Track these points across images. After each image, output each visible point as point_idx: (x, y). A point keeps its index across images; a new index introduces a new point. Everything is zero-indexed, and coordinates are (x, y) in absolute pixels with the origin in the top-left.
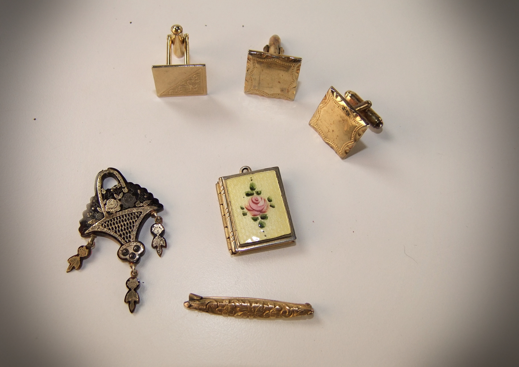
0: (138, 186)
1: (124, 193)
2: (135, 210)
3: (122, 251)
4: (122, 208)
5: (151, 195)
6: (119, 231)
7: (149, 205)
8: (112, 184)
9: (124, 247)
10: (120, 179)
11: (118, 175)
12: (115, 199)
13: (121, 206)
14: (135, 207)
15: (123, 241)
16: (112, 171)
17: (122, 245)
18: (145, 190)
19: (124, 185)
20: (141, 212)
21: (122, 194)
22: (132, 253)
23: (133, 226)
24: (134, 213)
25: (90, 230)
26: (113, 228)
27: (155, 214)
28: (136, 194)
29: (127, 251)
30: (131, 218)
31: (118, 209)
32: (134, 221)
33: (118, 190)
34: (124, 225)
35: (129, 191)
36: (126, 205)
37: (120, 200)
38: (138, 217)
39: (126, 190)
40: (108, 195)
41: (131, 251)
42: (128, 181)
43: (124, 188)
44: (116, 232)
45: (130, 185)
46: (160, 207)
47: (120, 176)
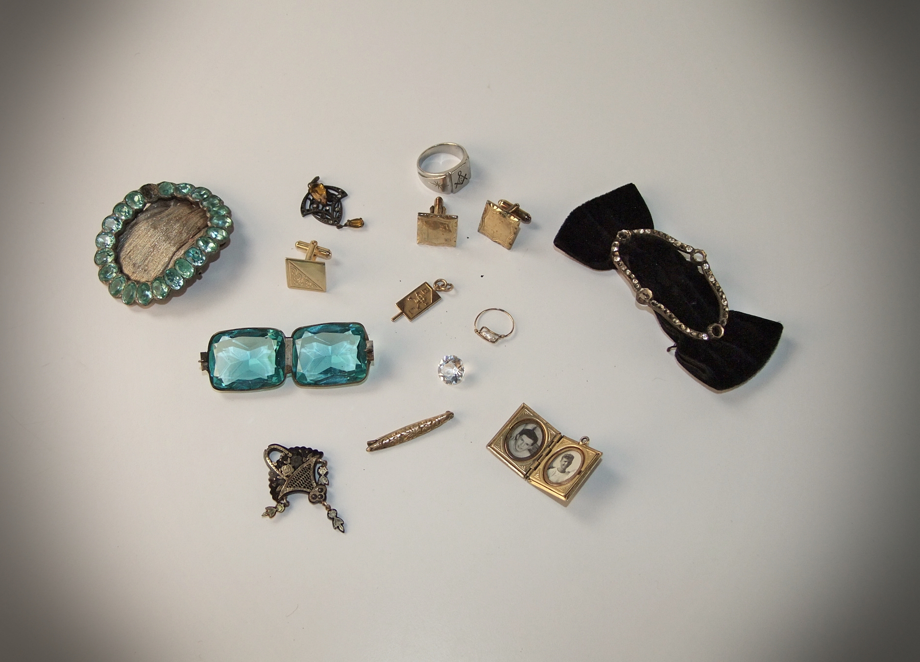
0: (297, 448)
1: (290, 458)
2: (305, 465)
3: (312, 496)
4: (295, 468)
5: (310, 449)
6: (301, 485)
7: (312, 457)
8: (277, 456)
9: (311, 494)
10: (282, 449)
12: (286, 465)
13: (293, 467)
14: (303, 463)
15: (308, 490)
16: (272, 447)
17: (309, 493)
18: (304, 448)
19: (287, 452)
20: (310, 464)
21: (289, 459)
22: (320, 495)
23: (310, 476)
24: (306, 467)
25: (281, 494)
26: (296, 485)
27: (321, 460)
28: (299, 454)
29: (315, 495)
30: (305, 471)
31: (293, 470)
32: (308, 472)
33: (285, 458)
34: (303, 478)
35: (293, 454)
36: (297, 465)
37: (290, 464)
38: (309, 469)
39: (290, 455)
40: (279, 464)
41: (318, 494)
42: (288, 448)
43: (288, 454)
44: (300, 487)
45: (291, 450)
46: (321, 454)
47: (280, 447)
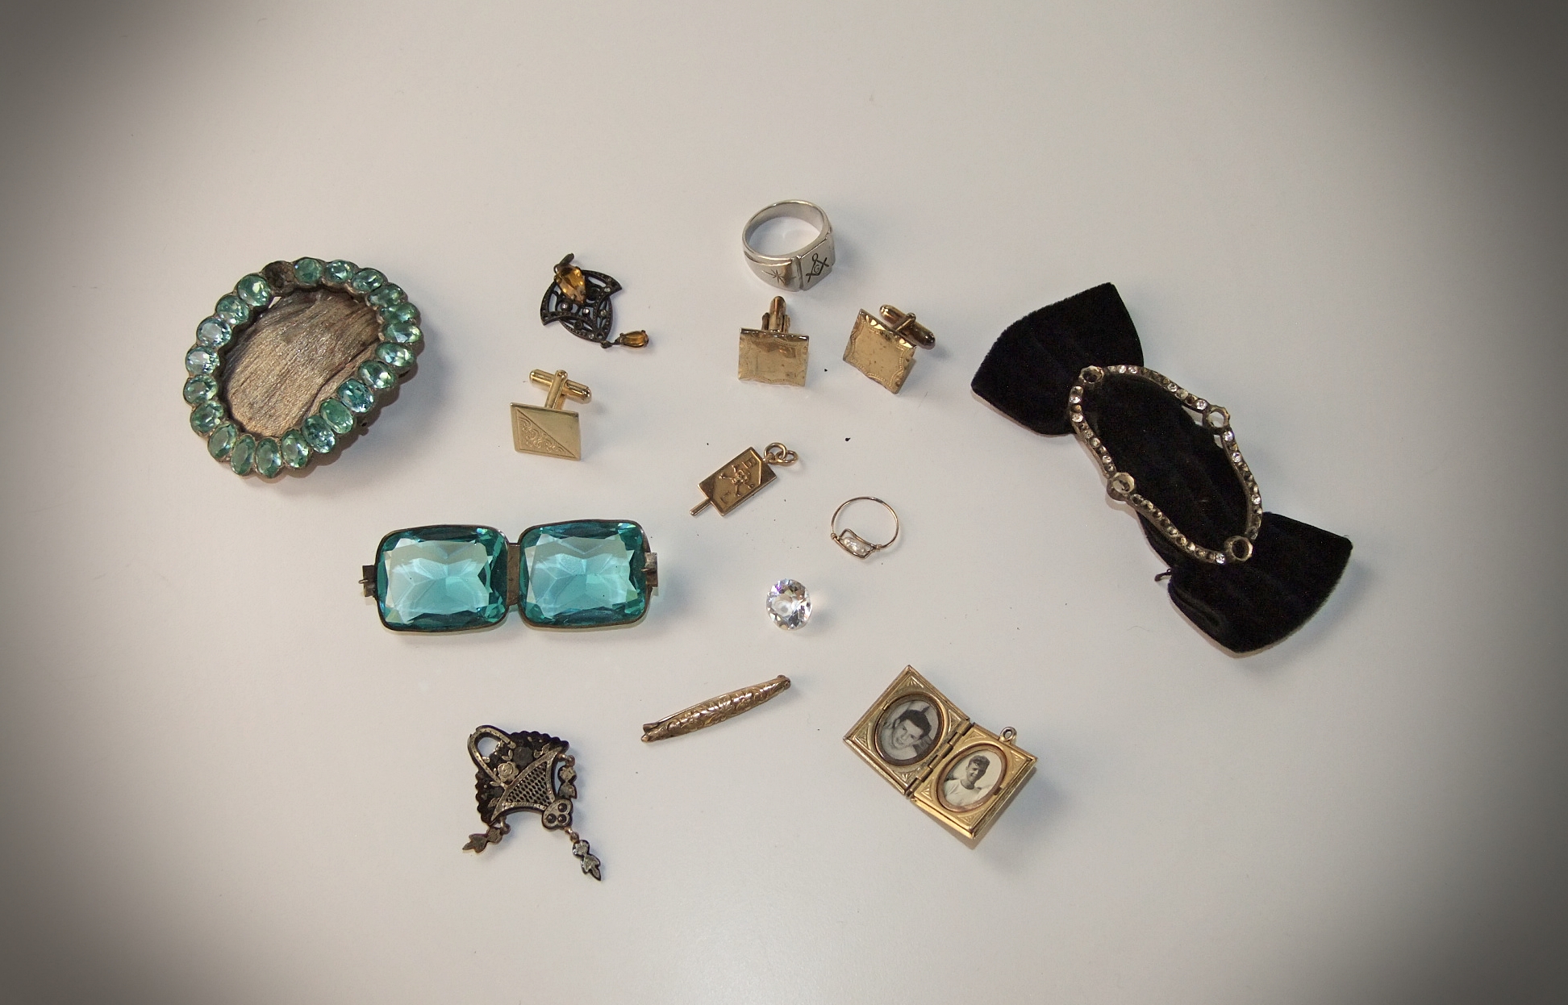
0: (525, 733)
1: (513, 750)
2: (537, 764)
3: (547, 818)
4: (520, 768)
5: (546, 736)
6: (530, 797)
7: (550, 750)
8: (491, 747)
9: (547, 813)
10: (499, 734)
11: (494, 732)
12: (505, 762)
13: (518, 767)
14: (535, 759)
15: (542, 807)
16: (483, 730)
17: (543, 812)
18: (535, 734)
19: (507, 740)
20: (546, 763)
21: (510, 753)
22: (560, 815)
23: (545, 783)
24: (538, 767)
25: (496, 813)
26: (522, 798)
27: (564, 756)
28: (527, 744)
29: (553, 815)
30: (537, 775)
31: (516, 771)
32: (542, 776)
33: (503, 750)
34: (533, 787)
35: (517, 743)
36: (522, 763)
37: (512, 761)
38: (545, 770)
39: (513, 745)
40: (495, 761)
41: (557, 813)
42: (510, 733)
43: (509, 743)
44: (528, 801)
45: (514, 736)
46: (565, 745)
47: (496, 731)
